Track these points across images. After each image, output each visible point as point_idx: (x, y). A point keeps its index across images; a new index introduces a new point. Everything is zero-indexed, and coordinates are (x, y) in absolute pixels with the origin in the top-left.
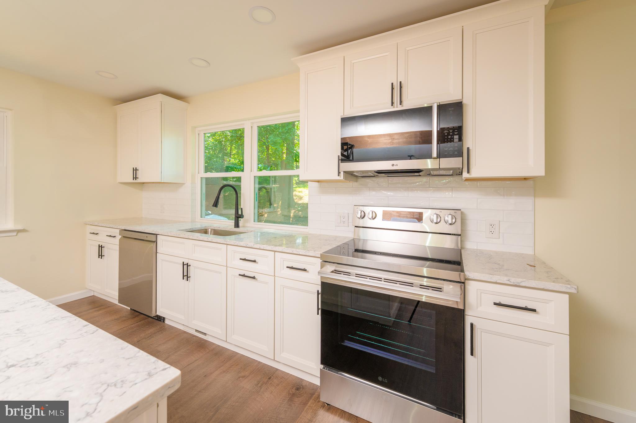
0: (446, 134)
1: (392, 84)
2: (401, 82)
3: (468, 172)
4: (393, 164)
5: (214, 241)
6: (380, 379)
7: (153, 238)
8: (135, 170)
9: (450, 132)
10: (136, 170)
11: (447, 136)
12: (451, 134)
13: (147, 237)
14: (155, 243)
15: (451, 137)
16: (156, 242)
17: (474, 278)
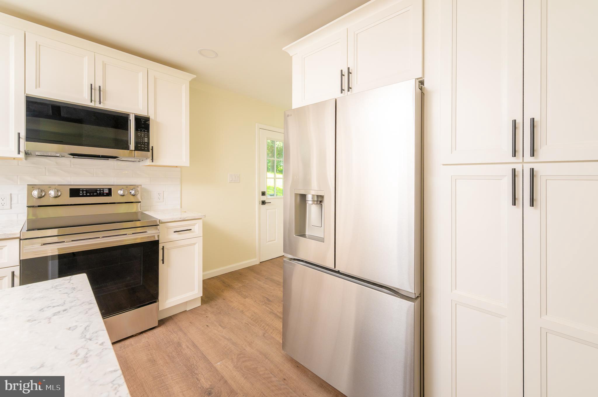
0: (140, 136)
3: (152, 161)
9: (142, 135)
15: (143, 138)
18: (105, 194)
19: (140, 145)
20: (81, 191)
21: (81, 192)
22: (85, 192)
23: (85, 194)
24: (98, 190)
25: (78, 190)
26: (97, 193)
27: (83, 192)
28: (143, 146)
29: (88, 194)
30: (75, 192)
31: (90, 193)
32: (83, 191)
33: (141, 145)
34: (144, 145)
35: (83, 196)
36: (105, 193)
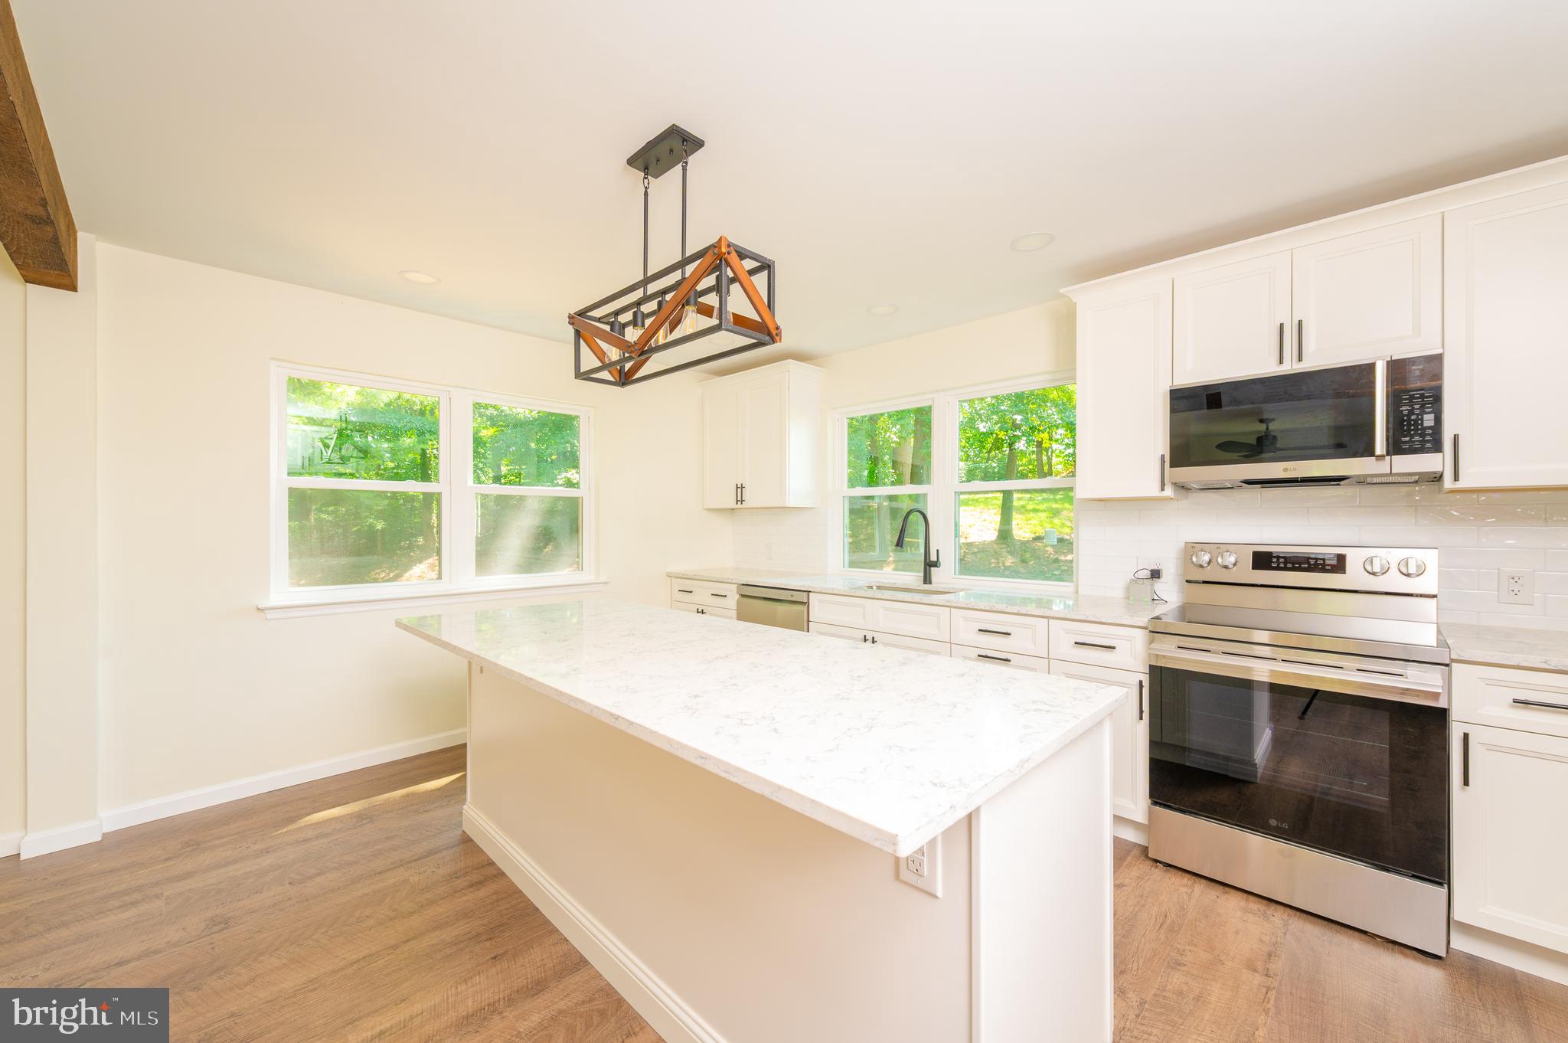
0: (1406, 413)
1: (1282, 325)
2: (1300, 322)
3: (1456, 478)
4: (1287, 469)
5: (924, 602)
6: (1273, 822)
7: (803, 597)
8: (740, 488)
9: (1413, 409)
10: (742, 487)
11: (1409, 415)
12: (1417, 412)
13: (792, 596)
14: (806, 607)
15: (1418, 417)
16: (806, 604)
17: (1470, 659)
18: (1328, 567)
19: (1407, 439)
20: (1275, 557)
21: (1274, 560)
22: (1282, 560)
23: (1282, 565)
24: (1313, 556)
25: (1269, 555)
26: (1309, 563)
27: (1278, 560)
28: (1417, 438)
29: (1289, 565)
30: (1263, 560)
31: (1293, 564)
32: (1278, 557)
33: (1412, 436)
34: (1423, 435)
35: (1278, 568)
36: (1328, 565)
